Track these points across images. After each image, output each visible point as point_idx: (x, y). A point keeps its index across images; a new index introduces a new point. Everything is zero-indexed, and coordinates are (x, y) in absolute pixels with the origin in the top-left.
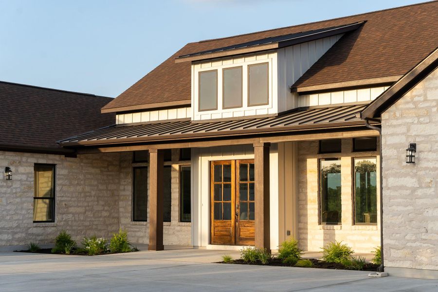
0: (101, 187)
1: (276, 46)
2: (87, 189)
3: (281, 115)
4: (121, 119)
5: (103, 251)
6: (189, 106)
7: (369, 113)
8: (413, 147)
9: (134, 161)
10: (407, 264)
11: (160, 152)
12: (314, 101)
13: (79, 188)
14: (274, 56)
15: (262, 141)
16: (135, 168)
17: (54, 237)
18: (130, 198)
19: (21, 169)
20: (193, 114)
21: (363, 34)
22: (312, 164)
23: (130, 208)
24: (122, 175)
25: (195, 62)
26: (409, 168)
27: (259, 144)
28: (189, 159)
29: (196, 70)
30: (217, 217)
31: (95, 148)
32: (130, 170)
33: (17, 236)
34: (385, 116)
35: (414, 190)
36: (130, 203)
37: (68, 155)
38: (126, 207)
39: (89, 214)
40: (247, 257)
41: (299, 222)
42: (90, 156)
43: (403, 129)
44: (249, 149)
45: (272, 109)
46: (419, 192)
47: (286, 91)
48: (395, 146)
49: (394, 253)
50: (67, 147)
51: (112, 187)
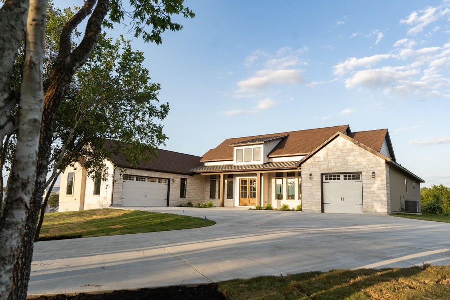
0: (201, 187)
1: (264, 142)
2: (196, 187)
3: (265, 164)
4: (206, 164)
5: (206, 207)
6: (233, 160)
7: (298, 165)
8: (311, 175)
9: (211, 179)
10: (309, 209)
11: (225, 175)
12: (274, 160)
13: (194, 187)
14: (263, 146)
15: (260, 172)
17: (187, 202)
19: (177, 180)
20: (234, 163)
21: (289, 139)
22: (273, 180)
23: (209, 194)
24: (207, 183)
25: (235, 147)
26: (310, 181)
27: (259, 173)
28: (232, 178)
29: (236, 149)
30: (242, 197)
31: (199, 174)
32: (210, 181)
33: (175, 202)
34: (302, 165)
35: (311, 187)
36: (210, 192)
37: (191, 176)
38: (208, 194)
39: (197, 196)
41: (269, 199)
42: (197, 176)
43: (308, 170)
44: (256, 175)
45: (262, 163)
46: (313, 188)
47: (266, 157)
48: (306, 174)
49: (305, 206)
50: (191, 173)
51: (203, 187)
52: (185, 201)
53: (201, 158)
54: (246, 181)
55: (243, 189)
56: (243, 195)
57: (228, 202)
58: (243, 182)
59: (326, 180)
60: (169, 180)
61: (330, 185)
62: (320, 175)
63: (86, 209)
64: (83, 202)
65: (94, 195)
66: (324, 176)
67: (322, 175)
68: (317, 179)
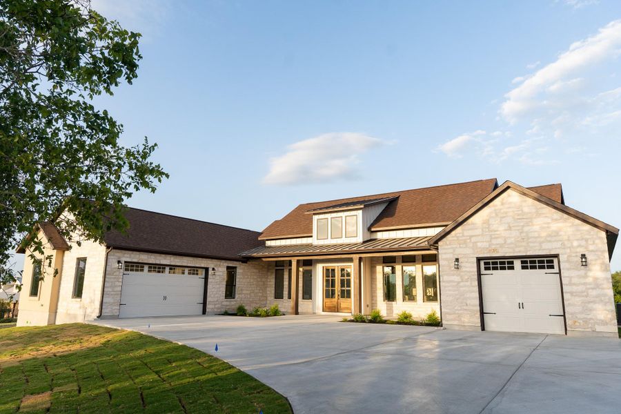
0: (259, 280)
1: (362, 206)
2: (252, 281)
3: (364, 242)
4: (268, 243)
5: (267, 315)
6: (312, 237)
7: (432, 243)
8: (457, 260)
9: (276, 266)
10: (456, 323)
11: (298, 261)
12: (380, 236)
13: (248, 280)
14: (361, 212)
15: (358, 256)
16: (276, 270)
17: (237, 306)
18: (274, 286)
19: (220, 269)
20: (314, 241)
22: (379, 268)
23: (273, 292)
24: (269, 274)
25: (314, 214)
26: (456, 271)
27: (356, 257)
28: (311, 265)
29: (315, 218)
30: (327, 296)
31: (260, 258)
32: (274, 271)
33: (217, 306)
34: (440, 243)
35: (459, 283)
36: (274, 288)
37: (243, 262)
38: (271, 291)
39: (252, 295)
40: (356, 318)
41: (372, 300)
42: (257, 263)
43: (451, 251)
44: (351, 260)
45: (360, 240)
46: (462, 284)
47: (366, 230)
48: (446, 259)
49: (448, 317)
50: (244, 257)
51: (263, 280)
52: (232, 304)
53: (259, 234)
54: (333, 270)
55: (329, 283)
56: (329, 294)
57: (304, 305)
58: (329, 273)
59: (486, 269)
60: (207, 269)
61: (494, 279)
62: (475, 260)
63: (59, 322)
64: (54, 310)
65: (73, 298)
66: (482, 263)
67: (479, 260)
68: (470, 267)
